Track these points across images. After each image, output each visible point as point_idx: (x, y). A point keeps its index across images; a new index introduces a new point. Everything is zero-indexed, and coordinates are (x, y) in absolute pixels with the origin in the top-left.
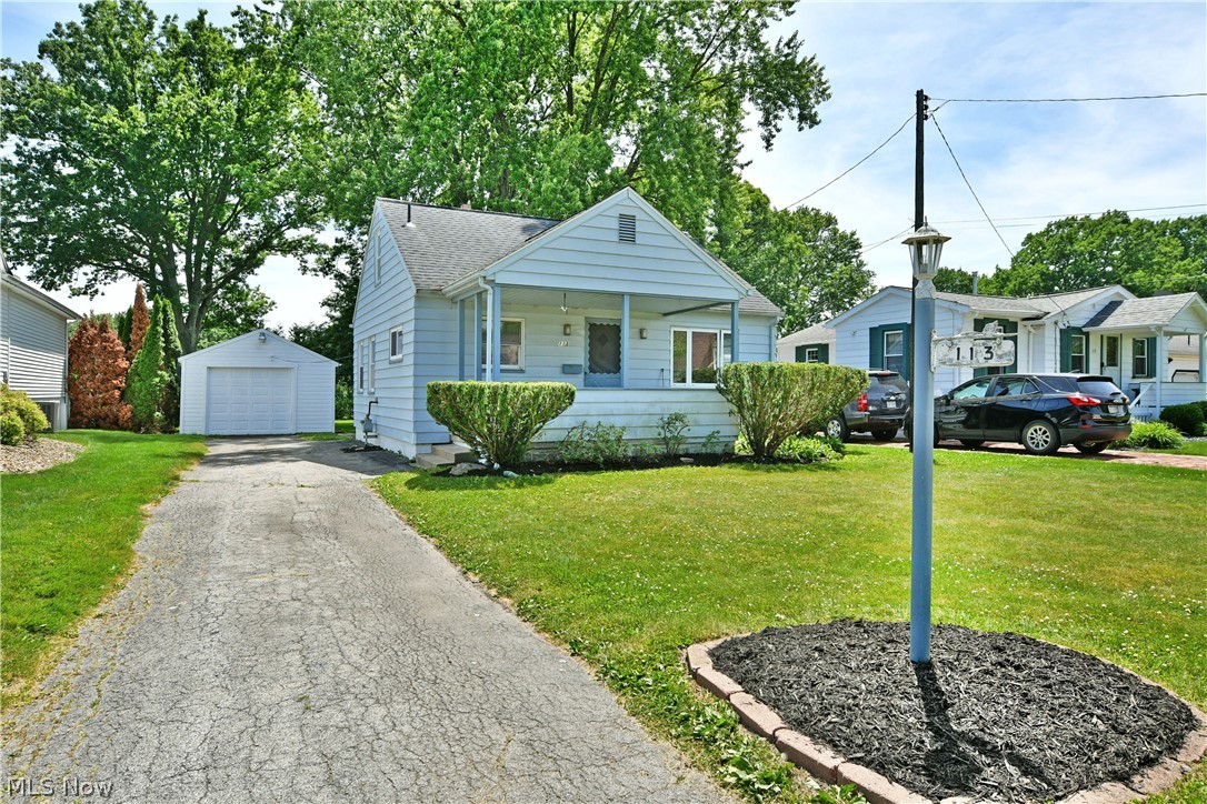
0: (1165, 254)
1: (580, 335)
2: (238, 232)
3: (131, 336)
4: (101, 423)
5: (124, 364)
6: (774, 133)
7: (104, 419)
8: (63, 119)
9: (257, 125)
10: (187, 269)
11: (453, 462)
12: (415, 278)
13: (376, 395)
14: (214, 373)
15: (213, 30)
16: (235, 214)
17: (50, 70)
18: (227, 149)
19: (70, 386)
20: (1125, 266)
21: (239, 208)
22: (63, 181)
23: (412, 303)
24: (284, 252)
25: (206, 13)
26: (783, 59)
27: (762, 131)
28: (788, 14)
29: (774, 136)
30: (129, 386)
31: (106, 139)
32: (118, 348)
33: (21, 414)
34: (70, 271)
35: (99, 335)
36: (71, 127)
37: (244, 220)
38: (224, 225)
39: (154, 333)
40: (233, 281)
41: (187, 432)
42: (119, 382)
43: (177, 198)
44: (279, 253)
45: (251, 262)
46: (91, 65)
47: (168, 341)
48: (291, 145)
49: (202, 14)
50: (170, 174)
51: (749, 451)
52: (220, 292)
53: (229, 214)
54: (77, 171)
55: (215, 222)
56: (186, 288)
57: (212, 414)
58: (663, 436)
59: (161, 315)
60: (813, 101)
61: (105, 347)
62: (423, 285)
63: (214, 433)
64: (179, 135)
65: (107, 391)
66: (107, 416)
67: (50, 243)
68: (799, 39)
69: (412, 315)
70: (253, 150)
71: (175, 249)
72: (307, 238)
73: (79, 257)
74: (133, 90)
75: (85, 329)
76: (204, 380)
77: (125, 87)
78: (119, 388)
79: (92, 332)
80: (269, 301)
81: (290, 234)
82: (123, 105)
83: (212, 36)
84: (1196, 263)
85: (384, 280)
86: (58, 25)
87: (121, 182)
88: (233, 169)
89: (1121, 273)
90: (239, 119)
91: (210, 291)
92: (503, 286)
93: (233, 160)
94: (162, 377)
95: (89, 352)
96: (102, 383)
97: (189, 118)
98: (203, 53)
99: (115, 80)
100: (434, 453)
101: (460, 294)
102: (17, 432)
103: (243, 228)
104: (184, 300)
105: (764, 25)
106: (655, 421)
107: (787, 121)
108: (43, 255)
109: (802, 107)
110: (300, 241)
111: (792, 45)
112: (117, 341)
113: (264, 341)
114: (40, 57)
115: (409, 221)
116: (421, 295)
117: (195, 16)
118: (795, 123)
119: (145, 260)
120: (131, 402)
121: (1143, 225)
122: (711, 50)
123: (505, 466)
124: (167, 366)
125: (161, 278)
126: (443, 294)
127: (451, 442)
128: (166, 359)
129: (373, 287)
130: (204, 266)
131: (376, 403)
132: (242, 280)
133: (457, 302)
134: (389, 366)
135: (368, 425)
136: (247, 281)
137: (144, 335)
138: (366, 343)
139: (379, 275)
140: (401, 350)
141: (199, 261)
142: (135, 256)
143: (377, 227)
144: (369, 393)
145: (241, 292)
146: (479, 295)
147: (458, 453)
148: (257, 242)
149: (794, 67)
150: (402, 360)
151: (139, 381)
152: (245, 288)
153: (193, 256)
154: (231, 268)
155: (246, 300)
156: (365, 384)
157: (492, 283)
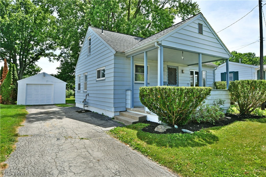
0: (245, 60)
1: (165, 71)
2: (33, 51)
3: (2, 75)
9: (40, 23)
10: (20, 60)
11: (138, 121)
12: (114, 48)
13: (88, 93)
14: (28, 86)
16: (33, 47)
18: (31, 29)
21: (34, 45)
23: (113, 57)
24: (45, 56)
37: (35, 48)
38: (30, 49)
39: (10, 74)
40: (32, 63)
41: (19, 104)
43: (18, 42)
45: (36, 58)
47: (14, 76)
48: (48, 29)
52: (28, 66)
53: (31, 46)
55: (27, 48)
56: (19, 65)
59: (12, 69)
62: (117, 51)
63: (28, 104)
69: (113, 62)
70: (38, 30)
71: (17, 55)
72: (51, 53)
76: (25, 88)
77: (4, 12)
80: (40, 68)
81: (47, 52)
84: (251, 63)
85: (92, 53)
88: (33, 34)
90: (34, 22)
91: (26, 65)
94: (11, 87)
98: (26, 4)
101: (133, 53)
103: (35, 50)
104: (19, 68)
110: (49, 53)
113: (45, 76)
115: (102, 33)
119: (8, 57)
121: (240, 54)
122: (167, 1)
124: (13, 84)
125: (12, 62)
126: (125, 54)
127: (126, 111)
128: (13, 82)
129: (86, 57)
130: (24, 59)
131: (88, 95)
132: (34, 63)
133: (130, 57)
134: (96, 82)
135: (85, 102)
136: (35, 63)
137: (6, 74)
138: (82, 75)
139: (90, 52)
140: (104, 76)
141: (23, 58)
142: (6, 56)
143: (89, 36)
144: (83, 92)
145: (33, 66)
146: (146, 52)
147: (140, 116)
148: (38, 53)
149: (191, 5)
150: (105, 80)
151: (4, 88)
152: (34, 65)
153: (21, 57)
154: (31, 60)
155: (35, 68)
156: (81, 89)
157: (160, 45)
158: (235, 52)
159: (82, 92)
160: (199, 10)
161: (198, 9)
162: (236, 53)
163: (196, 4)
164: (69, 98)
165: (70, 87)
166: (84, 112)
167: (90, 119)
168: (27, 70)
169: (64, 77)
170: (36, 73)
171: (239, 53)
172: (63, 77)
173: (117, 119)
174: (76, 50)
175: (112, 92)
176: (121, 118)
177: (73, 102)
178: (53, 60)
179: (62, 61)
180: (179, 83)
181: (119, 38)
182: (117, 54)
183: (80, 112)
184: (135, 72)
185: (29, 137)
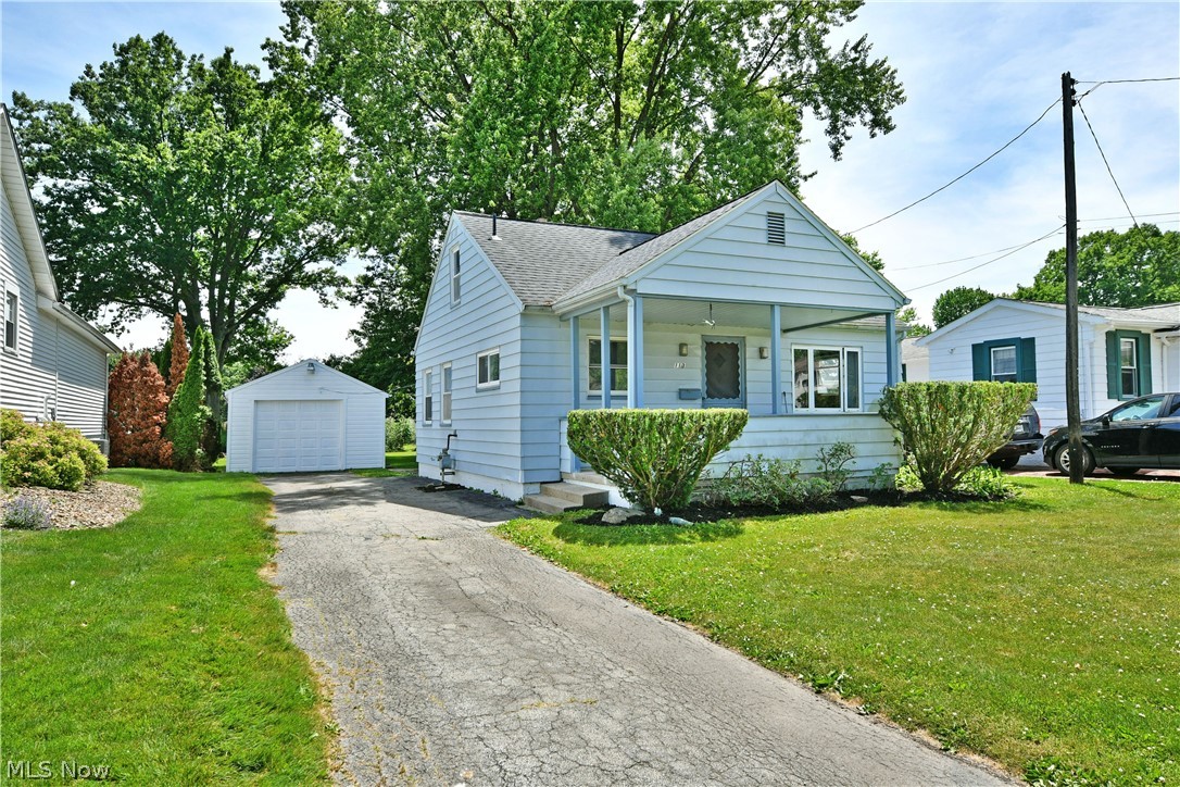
1: (696, 355)
2: (260, 267)
3: (170, 370)
4: (142, 461)
5: (164, 399)
6: (844, 141)
7: (144, 457)
8: (94, 157)
9: (282, 159)
10: (210, 304)
11: (581, 504)
12: (519, 293)
13: (454, 427)
14: (261, 407)
15: (238, 68)
16: (257, 249)
17: (81, 111)
18: (252, 184)
19: (110, 423)
20: (1157, 281)
21: (261, 243)
22: (92, 219)
23: (517, 321)
24: (304, 286)
25: (232, 50)
26: (850, 64)
27: (829, 139)
28: (849, 19)
29: (842, 145)
30: (169, 421)
31: (135, 177)
32: (159, 383)
33: (82, 455)
34: (96, 308)
35: (139, 369)
36: (102, 165)
37: (265, 255)
38: (246, 260)
39: (196, 366)
40: (254, 315)
41: (234, 470)
42: (160, 418)
43: (201, 233)
44: (298, 286)
45: (272, 296)
46: (121, 105)
47: (209, 375)
48: (312, 179)
49: (229, 52)
50: (195, 211)
51: (920, 485)
52: (241, 327)
53: (251, 248)
54: (105, 209)
55: (237, 256)
56: (209, 324)
57: (259, 450)
58: (824, 470)
59: (202, 348)
60: (884, 105)
61: (146, 382)
62: (530, 301)
63: (261, 470)
64: (205, 170)
65: (148, 427)
66: (148, 454)
67: (78, 281)
68: (867, 43)
69: (517, 335)
70: (277, 185)
71: (199, 285)
72: (326, 271)
73: (106, 295)
74: (161, 128)
75: (126, 363)
76: (251, 414)
77: (153, 125)
78: (159, 424)
79: (132, 365)
80: (288, 335)
81: (311, 268)
82: (151, 142)
83: (238, 73)
85: (464, 300)
86: (89, 67)
87: (147, 219)
88: (258, 203)
89: (1154, 288)
90: (262, 154)
91: (232, 326)
92: (645, 296)
93: (257, 196)
94: (203, 412)
95: (129, 387)
96: (143, 419)
97: (216, 153)
98: (229, 90)
99: (145, 119)
100: (544, 492)
101: (573, 310)
102: (78, 476)
103: (265, 262)
105: (825, 31)
106: (813, 452)
107: (858, 128)
108: (70, 294)
109: (876, 113)
110: (319, 274)
111: (859, 49)
112: (157, 375)
113: (313, 372)
114: (71, 99)
115: (494, 234)
116: (529, 313)
117: (221, 54)
118: (867, 130)
119: (170, 296)
120: (172, 439)
122: (768, 59)
123: (670, 511)
124: (208, 401)
125: (185, 314)
126: (553, 311)
127: (561, 480)
128: (208, 392)
129: (448, 310)
130: (227, 301)
131: (456, 436)
132: (263, 314)
133: (569, 319)
134: (475, 394)
135: (446, 461)
136: (268, 315)
137: (184, 368)
138: (436, 371)
139: (457, 295)
140: (496, 376)
141: (222, 296)
142: (159, 292)
143: (454, 243)
144: (441, 425)
145: (261, 326)
146: (606, 309)
147: (587, 493)
148: (278, 276)
149: (864, 71)
150: (498, 388)
151: (180, 416)
152: (265, 322)
153: (216, 291)
154: (253, 303)
155: (266, 334)
156: (435, 416)
157: (632, 292)
158: (1146, 227)
159: (436, 425)
160: (898, 90)
161: (893, 87)
162: (1156, 233)
163: (886, 65)
164: (399, 450)
165: (401, 408)
166: (442, 490)
167: (456, 504)
168: (239, 345)
169: (379, 370)
170: (273, 352)
171: (1172, 230)
172: (373, 369)
173: (531, 502)
174: (421, 266)
175: (517, 425)
176: (543, 500)
177: (412, 462)
178: (335, 301)
179: (370, 305)
180: (748, 390)
181: (550, 246)
182: (527, 312)
183: (431, 489)
184: (591, 362)
185: (298, 537)
